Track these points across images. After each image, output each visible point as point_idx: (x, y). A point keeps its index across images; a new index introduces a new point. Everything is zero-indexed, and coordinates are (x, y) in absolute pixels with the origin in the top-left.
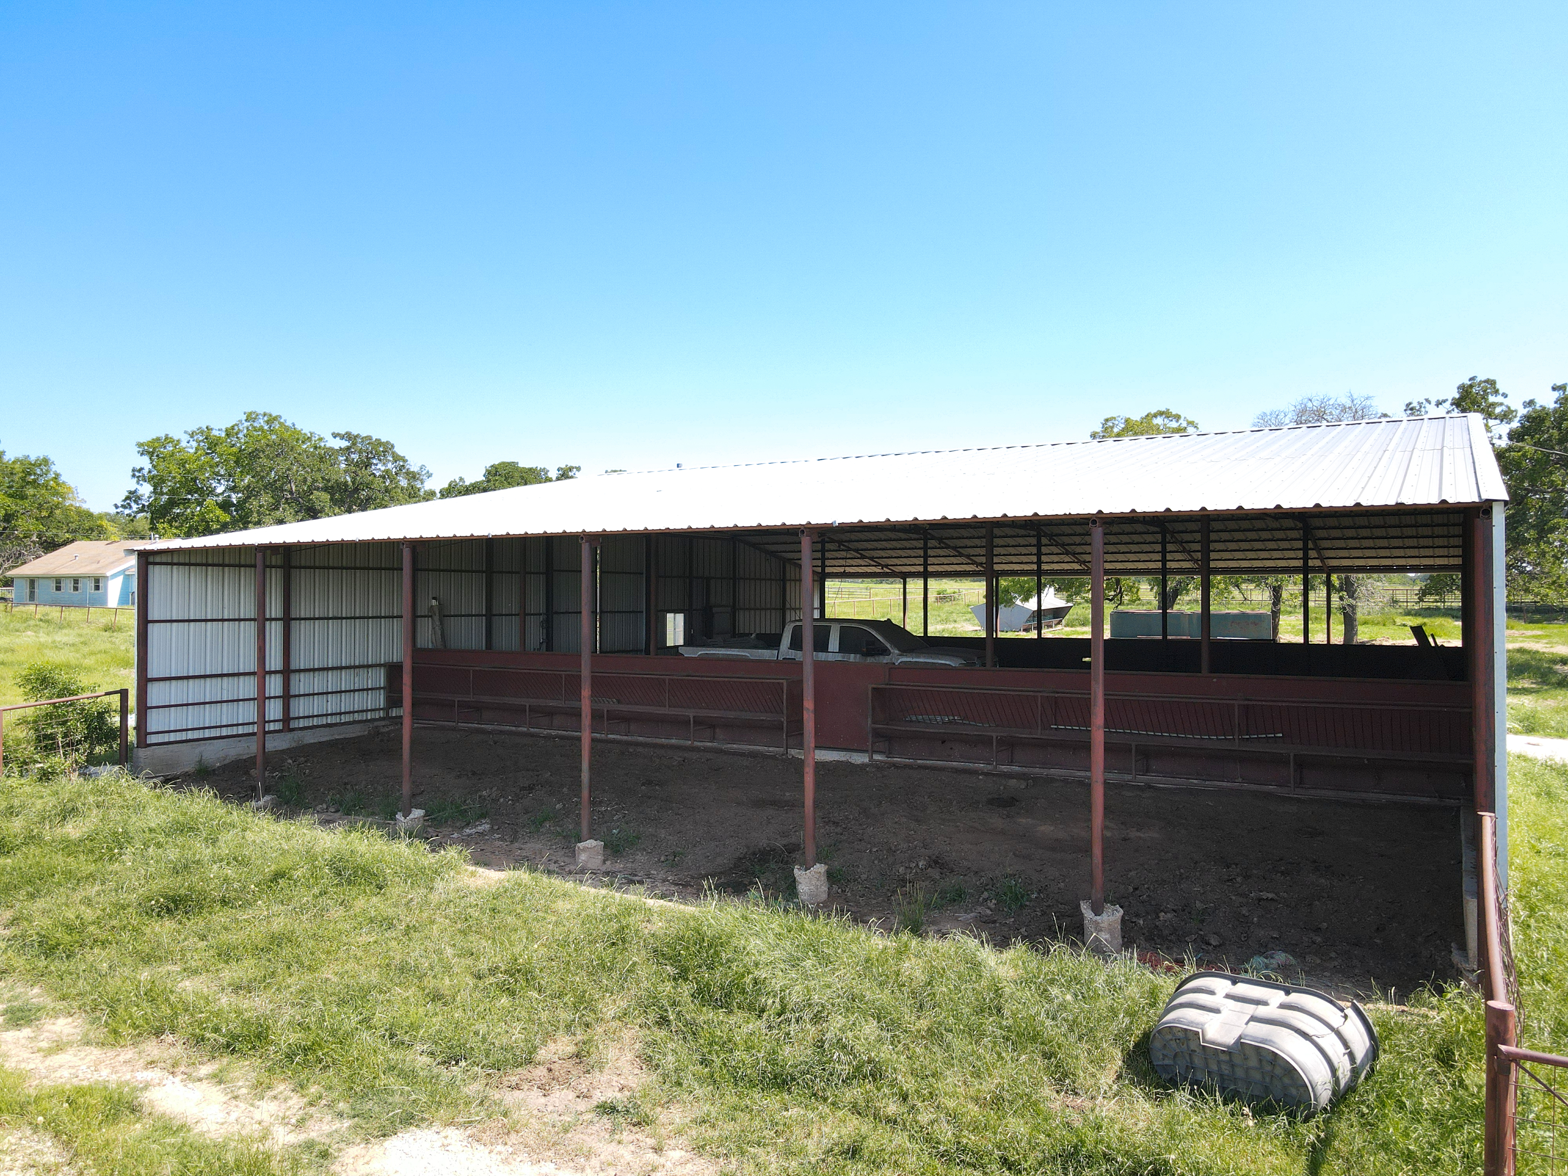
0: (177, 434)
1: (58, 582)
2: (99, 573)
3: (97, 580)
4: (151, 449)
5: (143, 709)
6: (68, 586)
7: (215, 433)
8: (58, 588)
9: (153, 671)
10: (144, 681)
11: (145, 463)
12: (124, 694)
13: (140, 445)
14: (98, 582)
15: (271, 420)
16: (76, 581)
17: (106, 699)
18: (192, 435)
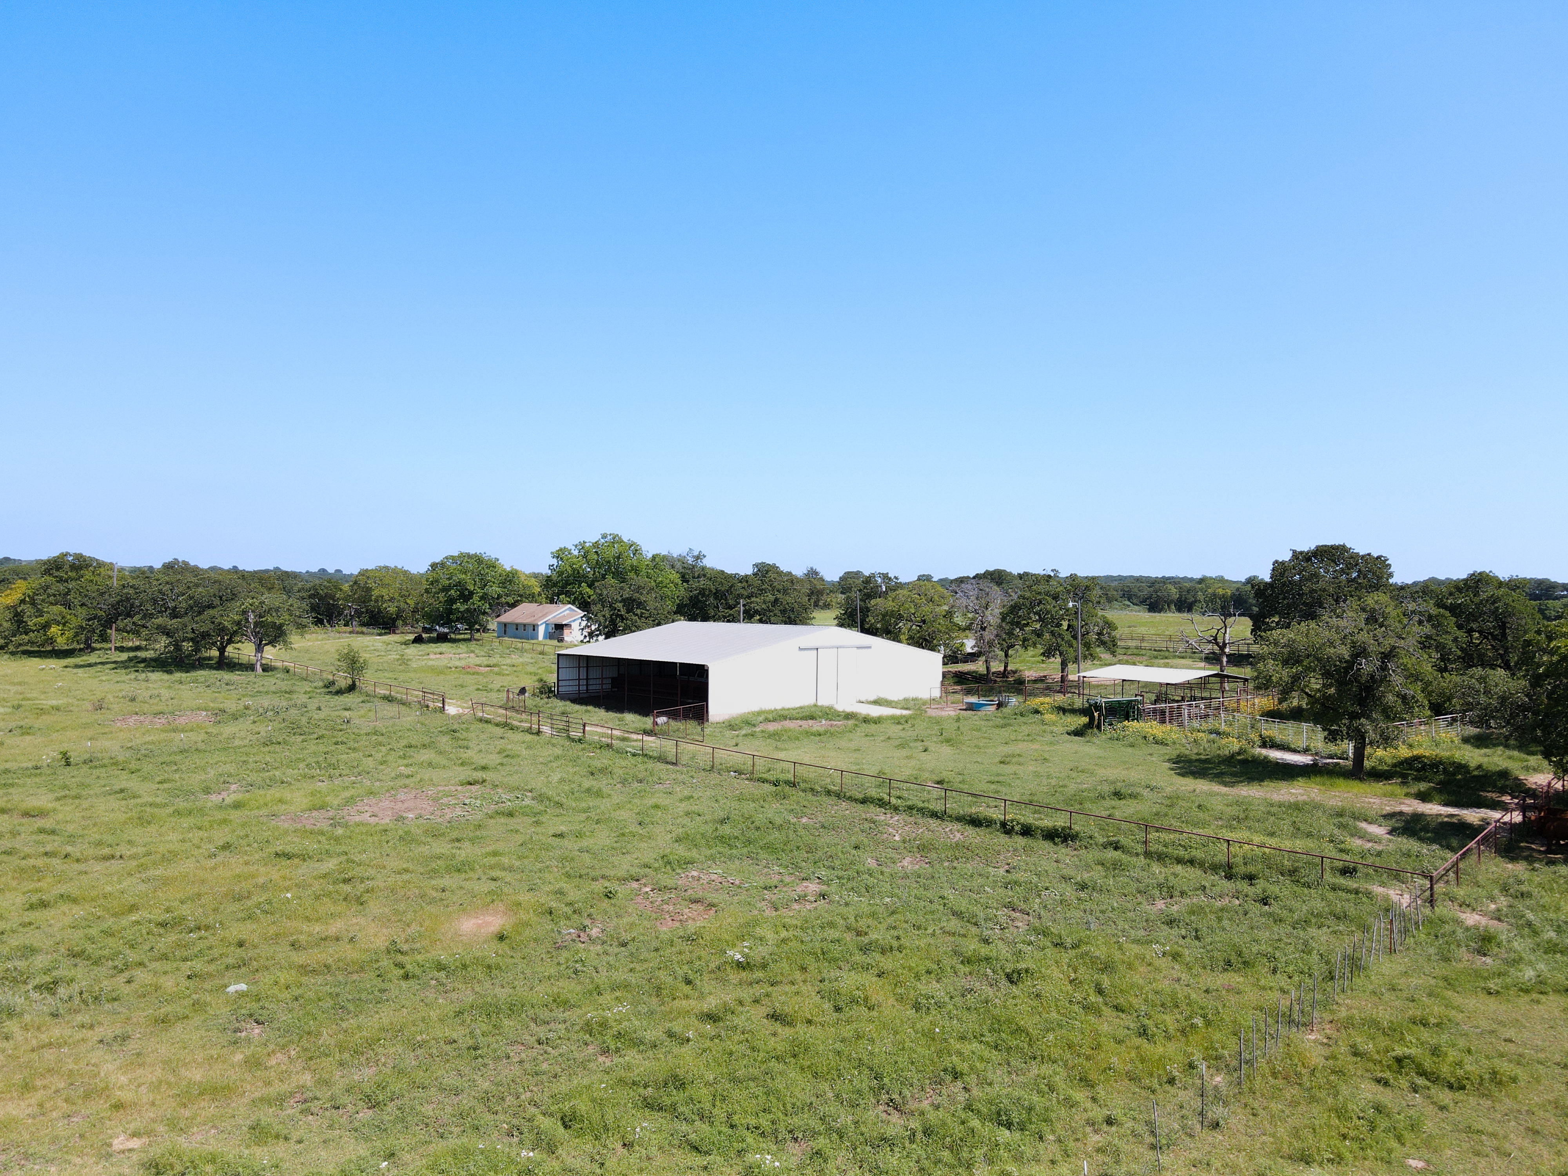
0: (570, 546)
1: (517, 626)
2: (535, 623)
3: (534, 626)
4: (557, 555)
6: (521, 628)
7: (587, 545)
8: (517, 629)
10: (558, 680)
11: (554, 562)
13: (552, 553)
14: (535, 627)
16: (525, 625)
18: (576, 546)
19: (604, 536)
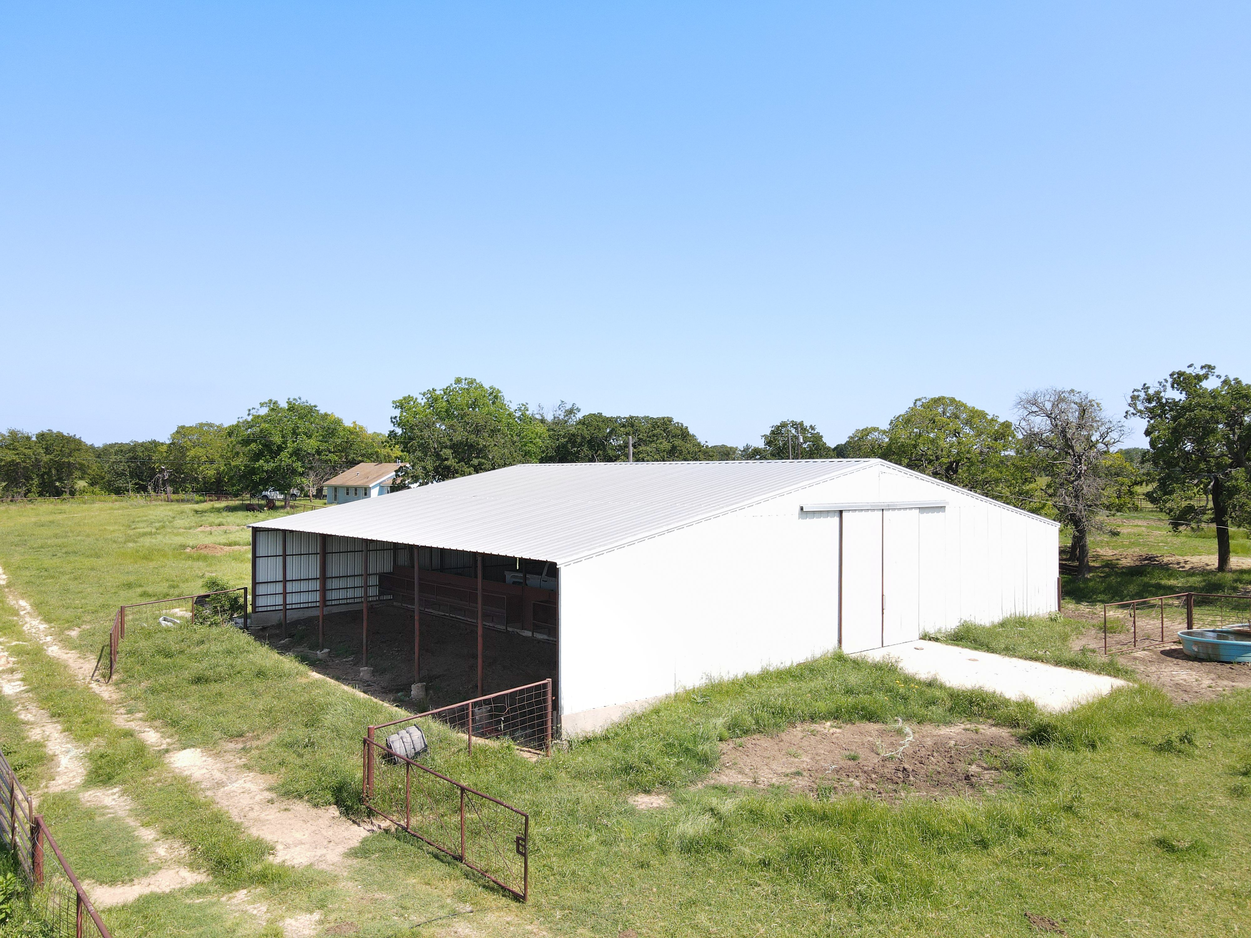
0: (415, 394)
1: (348, 488)
2: (367, 485)
3: (366, 489)
4: (401, 405)
5: (254, 596)
6: (352, 492)
7: (438, 392)
8: (348, 494)
9: (260, 578)
10: (255, 583)
11: (397, 412)
12: (245, 589)
13: (394, 402)
15: (472, 382)
16: (355, 487)
17: (238, 592)
18: (424, 394)
19: (458, 381)
